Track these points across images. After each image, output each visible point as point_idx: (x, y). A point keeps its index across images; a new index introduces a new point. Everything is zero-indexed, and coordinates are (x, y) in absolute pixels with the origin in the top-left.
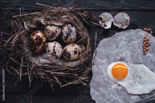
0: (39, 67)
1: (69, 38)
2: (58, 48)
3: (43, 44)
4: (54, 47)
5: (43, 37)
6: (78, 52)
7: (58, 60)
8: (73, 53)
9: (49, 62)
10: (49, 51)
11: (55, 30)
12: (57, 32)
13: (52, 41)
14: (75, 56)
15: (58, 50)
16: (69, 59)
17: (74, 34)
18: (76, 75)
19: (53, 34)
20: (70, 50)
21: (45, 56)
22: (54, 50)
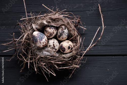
1: (61, 37)
2: (56, 43)
4: (54, 42)
6: (71, 48)
8: (67, 48)
10: (50, 46)
11: (52, 32)
12: (54, 33)
13: (51, 39)
14: (69, 50)
15: (56, 45)
20: (65, 46)
21: (46, 49)
22: (54, 45)
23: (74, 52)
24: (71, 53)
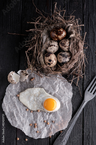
0: (40, 35)
1: (61, 56)
2: (54, 49)
3: (57, 36)
4: (54, 46)
5: (62, 36)
6: (50, 63)
7: (45, 49)
8: (50, 59)
9: (44, 42)
10: (51, 42)
11: (66, 45)
12: (65, 47)
13: (58, 45)
14: (48, 60)
15: (52, 48)
16: (46, 56)
17: (64, 60)
18: (34, 62)
19: (63, 45)
21: (48, 39)
22: (52, 45)
23: (45, 67)
24: (43, 62)
